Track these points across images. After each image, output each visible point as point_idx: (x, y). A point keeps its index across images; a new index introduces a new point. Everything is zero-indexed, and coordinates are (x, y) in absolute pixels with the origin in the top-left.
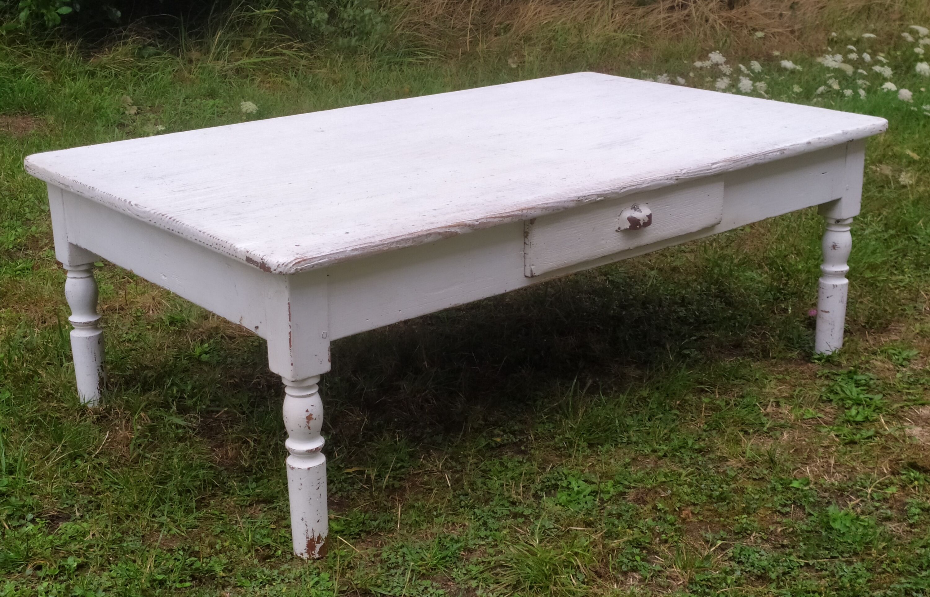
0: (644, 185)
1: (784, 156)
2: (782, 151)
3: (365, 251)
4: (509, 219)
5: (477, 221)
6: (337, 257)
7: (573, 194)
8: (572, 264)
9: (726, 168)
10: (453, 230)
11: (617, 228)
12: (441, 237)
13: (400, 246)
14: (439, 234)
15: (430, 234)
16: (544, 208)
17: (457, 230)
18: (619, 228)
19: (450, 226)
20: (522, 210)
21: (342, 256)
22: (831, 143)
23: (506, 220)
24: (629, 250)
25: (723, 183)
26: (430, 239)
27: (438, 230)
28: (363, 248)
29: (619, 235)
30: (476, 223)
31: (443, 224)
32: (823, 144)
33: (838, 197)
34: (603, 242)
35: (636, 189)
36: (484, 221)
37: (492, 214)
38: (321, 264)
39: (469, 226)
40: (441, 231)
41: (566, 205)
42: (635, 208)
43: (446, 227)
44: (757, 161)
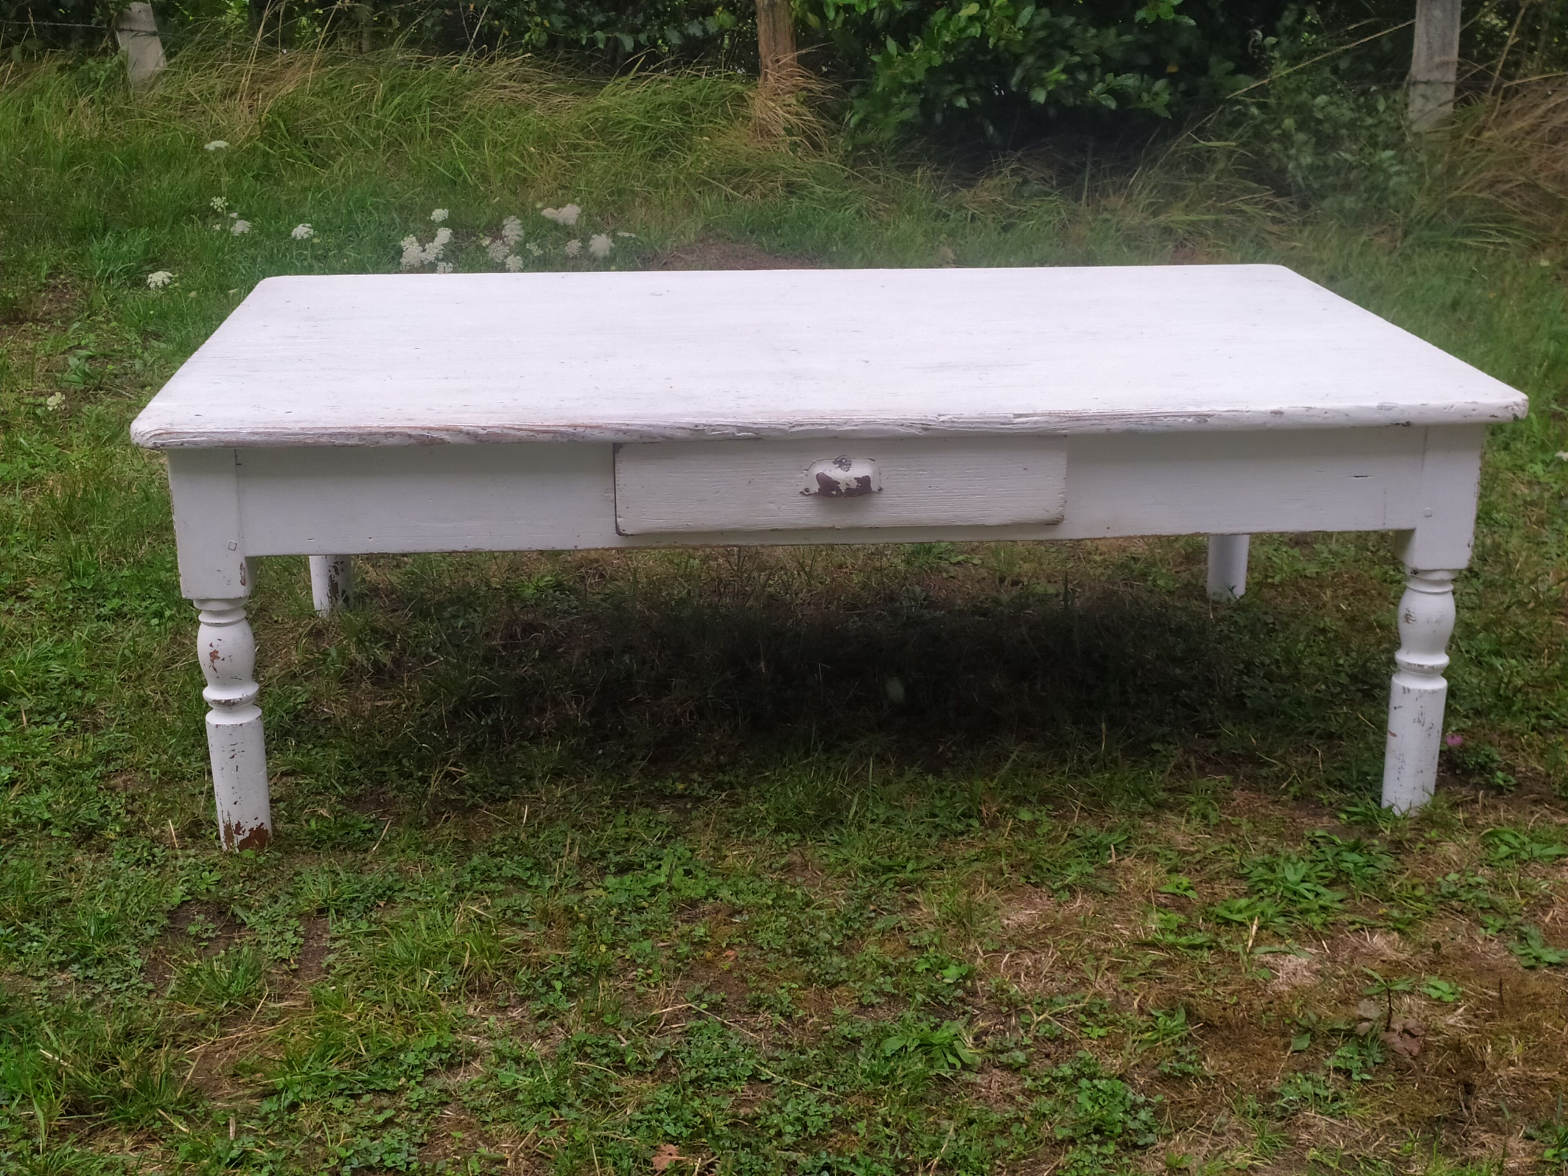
0: (847, 428)
2: (1201, 417)
3: (273, 439)
4: (548, 437)
5: (484, 428)
6: (223, 438)
7: (688, 420)
8: (706, 529)
9: (1052, 427)
10: (435, 435)
11: (802, 489)
12: (412, 441)
13: (337, 442)
14: (410, 436)
15: (393, 434)
16: (620, 430)
17: (447, 437)
18: (807, 490)
19: (430, 429)
20: (575, 427)
21: (234, 439)
22: (1342, 420)
23: (540, 437)
24: (832, 529)
25: (1065, 454)
26: (392, 441)
27: (409, 431)
28: (270, 434)
29: (809, 502)
30: (481, 432)
31: (420, 424)
32: (1323, 420)
33: (1404, 525)
34: (772, 507)
35: (827, 430)
36: (498, 431)
37: (517, 423)
38: (195, 443)
39: (468, 433)
40: (414, 433)
41: (668, 433)
42: (842, 463)
43: (423, 429)
44: (1133, 427)
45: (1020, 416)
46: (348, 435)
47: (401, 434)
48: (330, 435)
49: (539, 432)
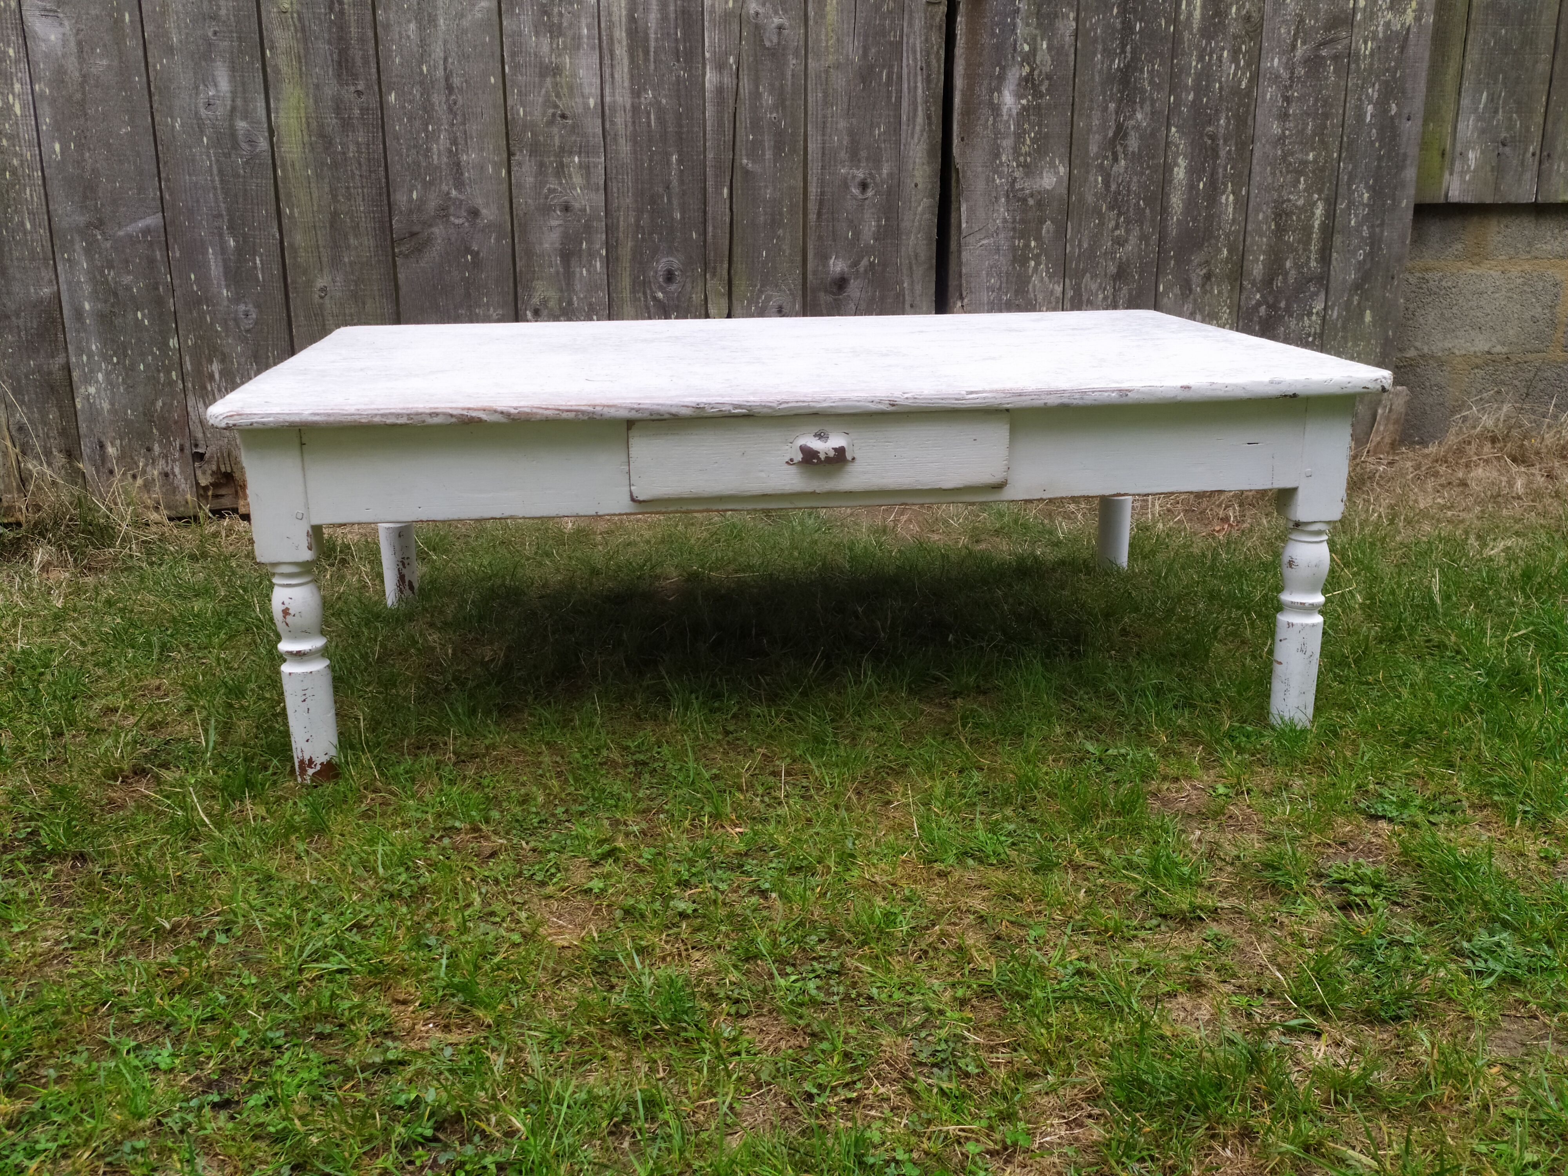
0: (825, 405)
1: (1124, 400)
2: (1123, 392)
3: (332, 419)
4: (571, 415)
5: (516, 408)
6: (288, 418)
7: (692, 400)
8: (706, 495)
9: (998, 401)
10: (474, 414)
11: (787, 459)
12: (453, 420)
14: (452, 416)
15: (437, 414)
17: (484, 416)
18: (791, 459)
19: (469, 409)
20: (594, 406)
21: (297, 419)
23: (565, 415)
24: (813, 493)
25: (1008, 427)
26: (436, 420)
27: (450, 412)
28: (329, 415)
29: (793, 470)
30: (513, 411)
31: (461, 405)
32: (1220, 393)
33: (1289, 485)
34: (763, 475)
35: (808, 407)
36: (528, 410)
37: (544, 404)
38: (263, 424)
40: (454, 412)
41: (674, 410)
42: (820, 436)
43: (463, 409)
44: (1065, 401)
45: (972, 393)
46: (398, 415)
47: (444, 414)
48: (382, 415)
49: (563, 411)
